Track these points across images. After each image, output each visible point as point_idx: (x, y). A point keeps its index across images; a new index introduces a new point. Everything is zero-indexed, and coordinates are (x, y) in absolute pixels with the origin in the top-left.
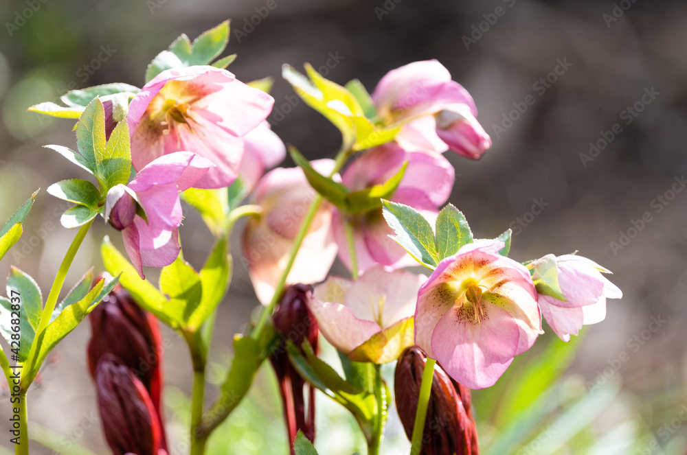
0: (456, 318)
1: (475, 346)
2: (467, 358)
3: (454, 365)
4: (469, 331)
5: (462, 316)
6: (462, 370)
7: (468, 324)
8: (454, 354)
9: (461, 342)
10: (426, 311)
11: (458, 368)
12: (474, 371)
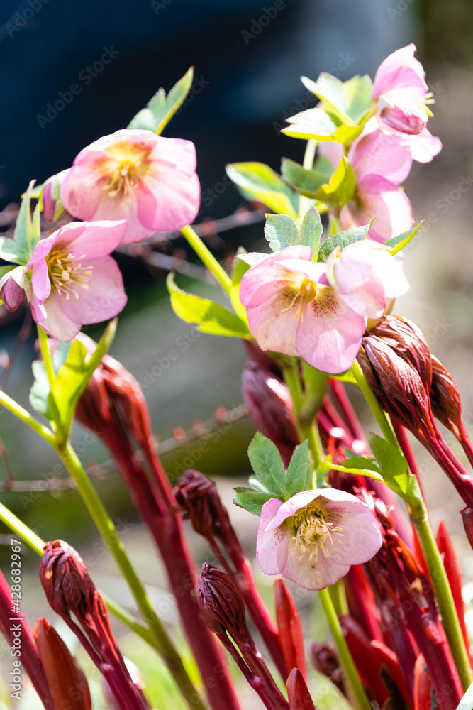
0: (313, 313)
1: (335, 332)
2: (330, 346)
3: (319, 356)
4: (327, 321)
5: (318, 310)
6: (327, 358)
7: (324, 315)
8: (319, 346)
9: (321, 332)
10: (277, 316)
11: (323, 356)
12: (338, 356)
